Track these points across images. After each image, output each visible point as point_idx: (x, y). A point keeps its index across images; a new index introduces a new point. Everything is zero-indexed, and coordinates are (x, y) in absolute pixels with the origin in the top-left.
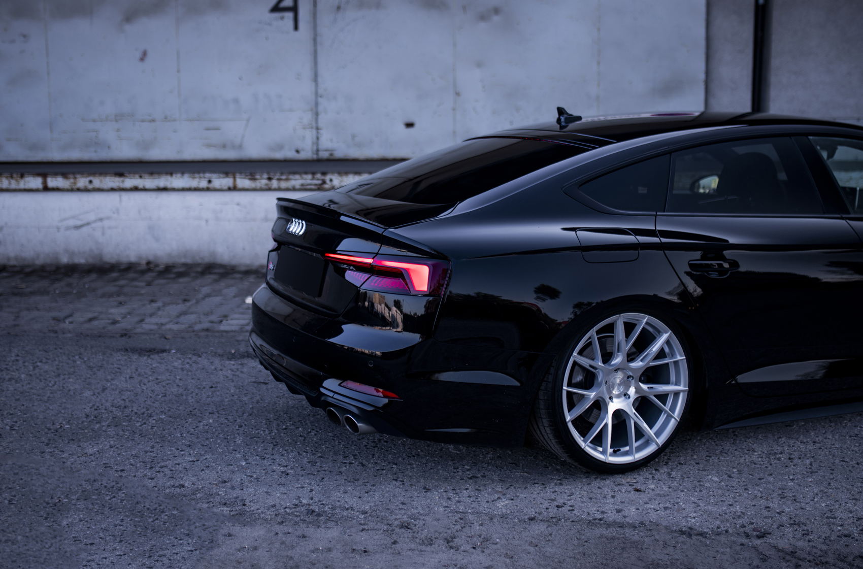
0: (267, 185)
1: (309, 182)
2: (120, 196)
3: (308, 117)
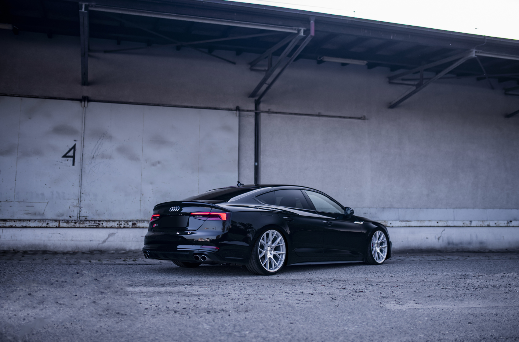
0: (74, 225)
1: (93, 224)
2: (3, 230)
3: (76, 202)
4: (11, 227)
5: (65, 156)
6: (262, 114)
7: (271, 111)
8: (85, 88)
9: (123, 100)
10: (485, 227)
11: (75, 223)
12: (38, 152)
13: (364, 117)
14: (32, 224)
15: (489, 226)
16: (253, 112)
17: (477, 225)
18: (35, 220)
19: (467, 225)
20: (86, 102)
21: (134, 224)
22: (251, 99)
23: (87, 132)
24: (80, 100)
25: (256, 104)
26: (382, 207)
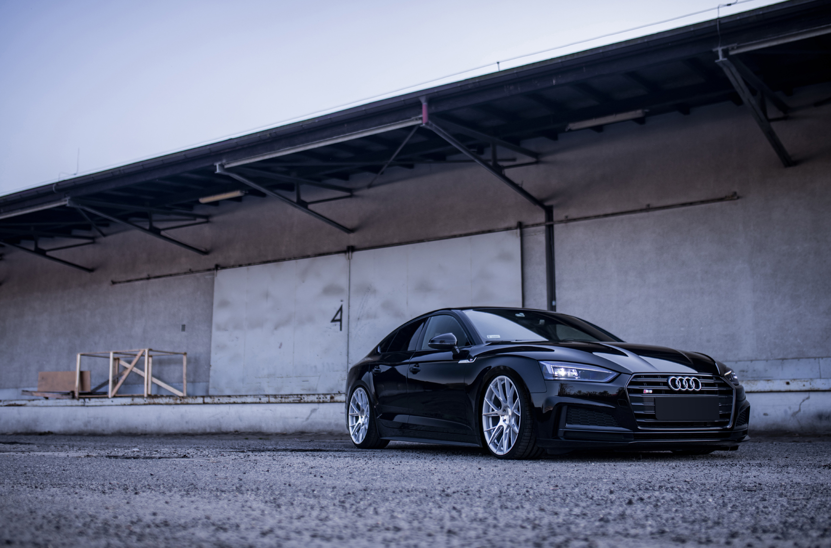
0: (280, 400)
1: (296, 399)
4: (234, 403)
5: (334, 320)
6: (556, 226)
7: (570, 217)
8: (352, 235)
9: (387, 242)
11: (281, 398)
12: (311, 319)
13: (735, 193)
14: (249, 400)
16: (542, 225)
18: (251, 395)
20: (350, 253)
21: (332, 398)
22: (538, 207)
23: (352, 289)
24: (344, 252)
25: (549, 211)
26: (781, 357)
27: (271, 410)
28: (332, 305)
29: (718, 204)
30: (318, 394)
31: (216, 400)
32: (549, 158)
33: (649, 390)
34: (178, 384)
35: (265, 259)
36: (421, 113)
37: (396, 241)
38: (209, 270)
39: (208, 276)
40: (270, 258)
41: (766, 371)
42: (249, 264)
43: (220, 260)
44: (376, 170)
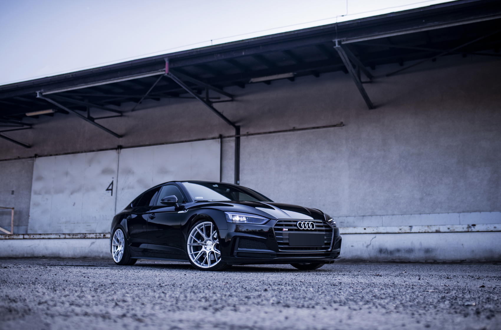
4: (43, 238)
5: (108, 190)
6: (242, 138)
7: (249, 133)
8: (121, 139)
9: (142, 144)
10: (432, 232)
11: (73, 235)
12: (93, 189)
13: (342, 123)
14: (53, 236)
15: (438, 232)
16: (233, 137)
17: (421, 231)
18: (54, 234)
19: (405, 231)
20: (119, 150)
21: (104, 235)
22: (231, 126)
23: (120, 171)
24: (116, 149)
25: (238, 129)
26: (362, 214)
27: (66, 243)
28: (107, 180)
29: (332, 129)
30: (96, 234)
31: (32, 237)
32: (239, 98)
33: (286, 229)
34: (7, 227)
35: (66, 152)
36: (164, 67)
37: (147, 143)
38: (31, 157)
39: (30, 161)
40: (70, 151)
41: (354, 222)
42: (57, 155)
43: (38, 152)
44: (137, 100)
